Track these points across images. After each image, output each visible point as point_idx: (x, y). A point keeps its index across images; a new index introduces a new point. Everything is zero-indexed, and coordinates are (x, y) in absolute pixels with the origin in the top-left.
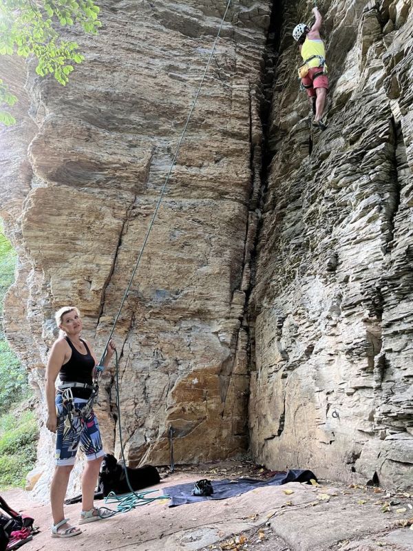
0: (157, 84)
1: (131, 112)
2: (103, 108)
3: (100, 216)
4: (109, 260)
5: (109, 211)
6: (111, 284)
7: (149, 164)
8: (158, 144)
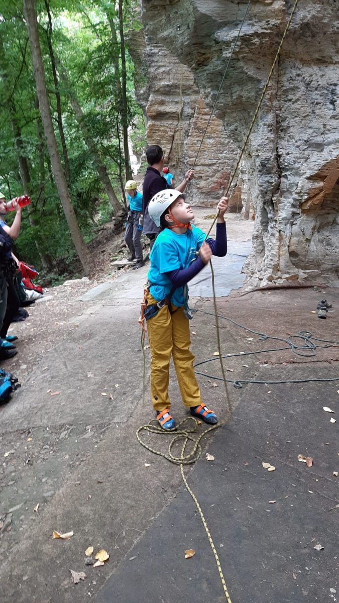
0: (185, 76)
1: (176, 88)
2: (167, 89)
3: (167, 132)
4: (169, 146)
5: (170, 130)
6: (171, 154)
7: (182, 109)
8: (185, 101)
